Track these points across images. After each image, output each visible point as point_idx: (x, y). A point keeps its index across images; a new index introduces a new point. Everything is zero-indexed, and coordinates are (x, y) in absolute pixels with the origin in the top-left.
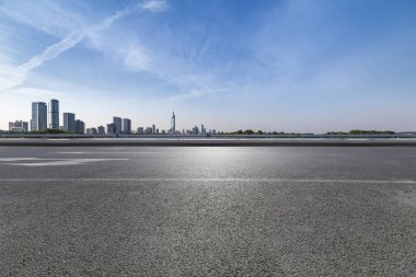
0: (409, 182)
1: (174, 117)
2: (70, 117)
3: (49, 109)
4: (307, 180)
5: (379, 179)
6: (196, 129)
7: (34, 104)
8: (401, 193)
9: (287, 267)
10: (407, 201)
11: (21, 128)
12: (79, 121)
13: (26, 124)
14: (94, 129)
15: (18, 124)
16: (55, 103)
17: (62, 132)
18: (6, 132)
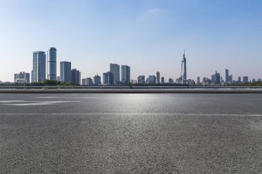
0: (257, 115)
1: (185, 60)
2: (66, 65)
3: (48, 58)
4: (193, 114)
5: (238, 113)
6: (217, 76)
7: (35, 54)
8: (252, 122)
9: (180, 168)
10: (257, 127)
11: (24, 80)
12: (74, 70)
13: (28, 75)
14: (90, 79)
15: (21, 75)
16: (53, 51)
17: (59, 83)
18: (12, 84)
